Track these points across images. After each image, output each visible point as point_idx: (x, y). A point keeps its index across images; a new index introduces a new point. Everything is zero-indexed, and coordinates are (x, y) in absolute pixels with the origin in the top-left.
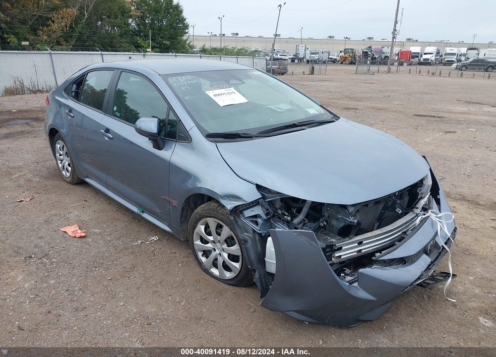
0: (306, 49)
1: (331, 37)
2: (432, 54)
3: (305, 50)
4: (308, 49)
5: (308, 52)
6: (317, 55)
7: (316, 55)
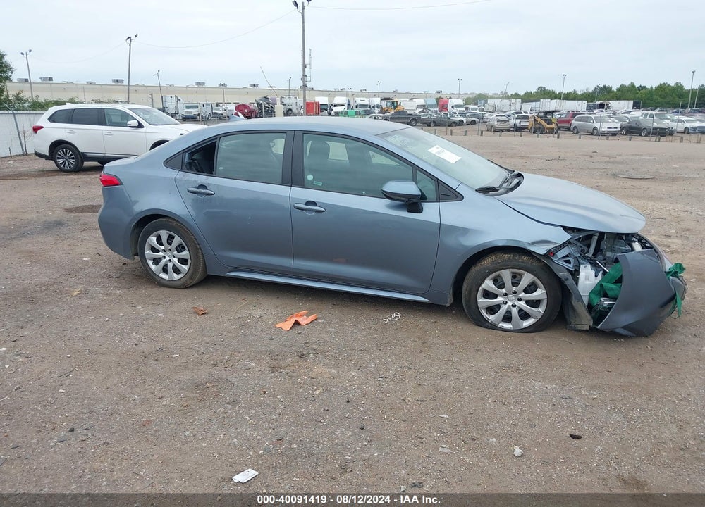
0: (178, 100)
1: (200, 84)
2: (343, 105)
3: (176, 102)
4: (180, 100)
5: (180, 105)
6: (197, 109)
7: (195, 110)
